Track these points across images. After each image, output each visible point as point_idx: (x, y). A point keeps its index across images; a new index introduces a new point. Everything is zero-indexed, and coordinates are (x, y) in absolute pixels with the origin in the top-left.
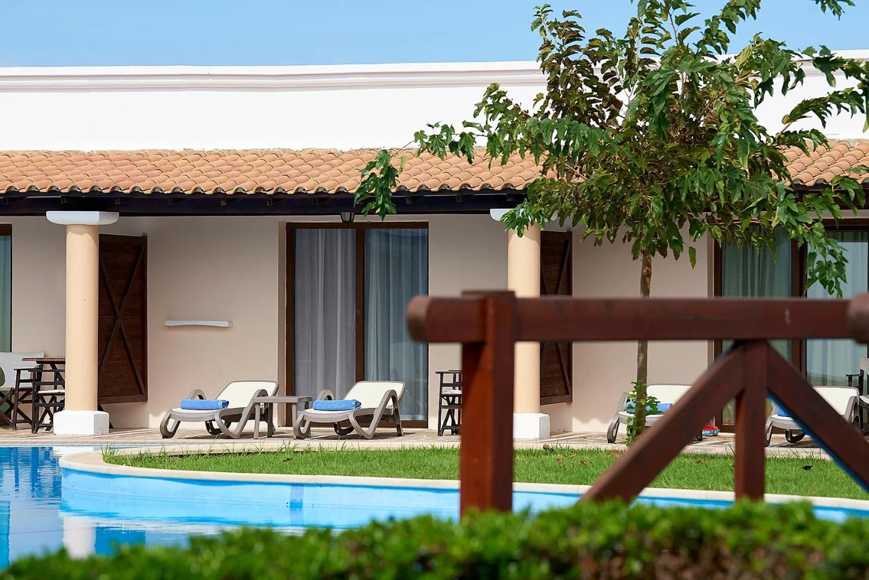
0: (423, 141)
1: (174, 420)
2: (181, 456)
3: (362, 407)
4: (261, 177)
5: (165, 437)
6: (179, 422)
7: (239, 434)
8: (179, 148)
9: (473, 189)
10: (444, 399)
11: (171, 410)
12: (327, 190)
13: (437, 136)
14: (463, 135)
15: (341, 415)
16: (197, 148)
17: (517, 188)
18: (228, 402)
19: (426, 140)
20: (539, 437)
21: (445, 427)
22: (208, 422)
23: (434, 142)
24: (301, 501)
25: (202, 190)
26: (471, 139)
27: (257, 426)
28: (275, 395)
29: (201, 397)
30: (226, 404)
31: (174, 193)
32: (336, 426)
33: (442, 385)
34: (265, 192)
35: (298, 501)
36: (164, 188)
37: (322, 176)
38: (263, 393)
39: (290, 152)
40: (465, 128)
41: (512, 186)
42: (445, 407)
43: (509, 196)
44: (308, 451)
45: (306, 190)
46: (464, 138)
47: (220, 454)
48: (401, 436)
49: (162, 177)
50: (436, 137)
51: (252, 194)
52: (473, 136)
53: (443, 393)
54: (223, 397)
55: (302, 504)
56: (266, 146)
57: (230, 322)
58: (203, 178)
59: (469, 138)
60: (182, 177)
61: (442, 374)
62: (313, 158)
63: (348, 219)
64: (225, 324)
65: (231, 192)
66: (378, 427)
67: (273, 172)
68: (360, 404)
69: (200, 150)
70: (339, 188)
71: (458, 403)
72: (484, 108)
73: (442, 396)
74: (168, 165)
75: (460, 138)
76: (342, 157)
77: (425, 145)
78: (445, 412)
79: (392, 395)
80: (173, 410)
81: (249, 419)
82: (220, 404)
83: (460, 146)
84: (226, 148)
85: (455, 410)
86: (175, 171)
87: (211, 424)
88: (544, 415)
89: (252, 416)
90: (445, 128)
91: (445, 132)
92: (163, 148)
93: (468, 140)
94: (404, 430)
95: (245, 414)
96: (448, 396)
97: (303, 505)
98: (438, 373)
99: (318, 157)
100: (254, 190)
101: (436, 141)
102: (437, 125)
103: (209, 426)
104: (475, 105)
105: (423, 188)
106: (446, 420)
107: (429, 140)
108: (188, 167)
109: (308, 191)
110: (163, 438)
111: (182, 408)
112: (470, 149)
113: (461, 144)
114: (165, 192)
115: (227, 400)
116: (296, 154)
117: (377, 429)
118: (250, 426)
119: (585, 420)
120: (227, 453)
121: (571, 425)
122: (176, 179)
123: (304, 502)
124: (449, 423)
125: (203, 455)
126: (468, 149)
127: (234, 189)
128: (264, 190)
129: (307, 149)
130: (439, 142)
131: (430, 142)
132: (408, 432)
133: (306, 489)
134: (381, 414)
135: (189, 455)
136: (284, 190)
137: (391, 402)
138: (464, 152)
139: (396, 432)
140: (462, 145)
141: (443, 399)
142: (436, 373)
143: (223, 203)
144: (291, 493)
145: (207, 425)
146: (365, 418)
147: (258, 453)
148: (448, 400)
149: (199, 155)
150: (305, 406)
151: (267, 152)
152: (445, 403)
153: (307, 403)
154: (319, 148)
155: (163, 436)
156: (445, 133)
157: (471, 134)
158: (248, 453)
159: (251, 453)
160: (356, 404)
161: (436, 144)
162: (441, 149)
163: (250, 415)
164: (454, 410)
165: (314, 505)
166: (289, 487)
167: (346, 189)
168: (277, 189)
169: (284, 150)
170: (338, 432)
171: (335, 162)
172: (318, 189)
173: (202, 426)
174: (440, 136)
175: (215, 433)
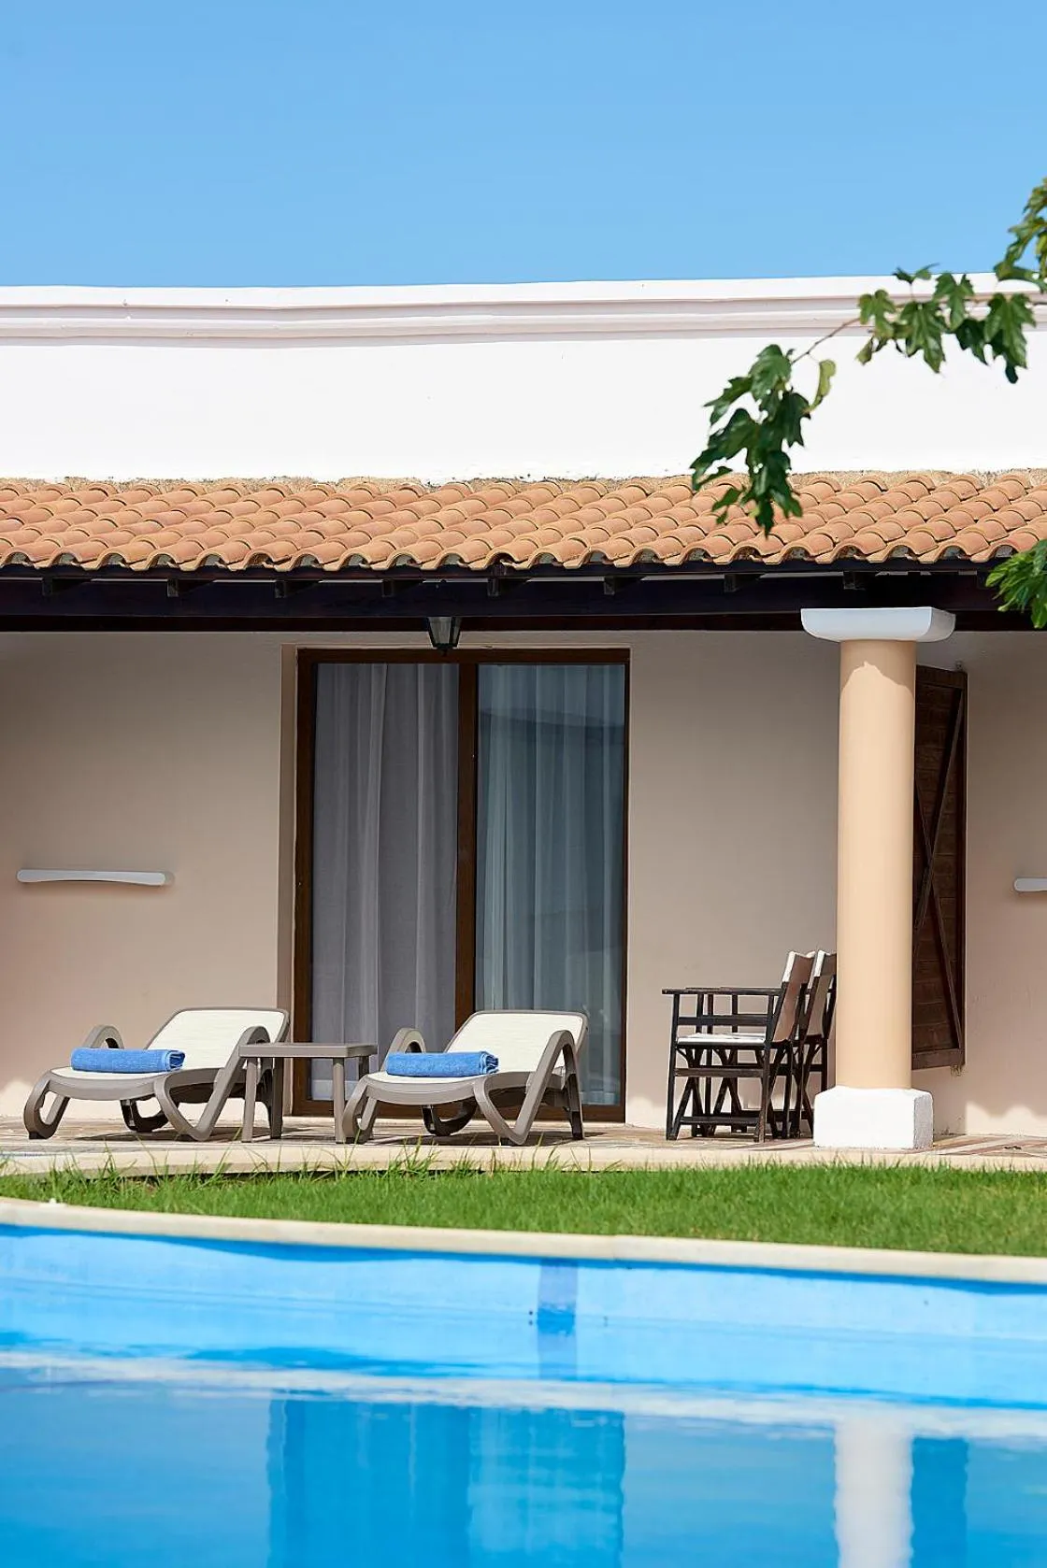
0: (884, 320)
1: (55, 1096)
2: (152, 1179)
3: (502, 1068)
4: (256, 534)
5: (34, 1135)
6: (66, 1101)
7: (208, 1129)
8: (53, 475)
9: (765, 560)
10: (682, 1054)
11: (50, 1072)
12: (419, 561)
13: (924, 305)
14: (997, 302)
15: (455, 1088)
16: (96, 474)
17: (870, 559)
18: (183, 1056)
19: (891, 317)
20: (912, 1146)
21: (682, 1119)
22: (128, 1104)
23: (915, 323)
24: (572, 1307)
25: (123, 561)
26: (1021, 314)
27: (249, 1113)
28: (282, 1040)
29: (112, 1044)
30: (178, 1058)
31: (55, 568)
32: (426, 1113)
33: (678, 1021)
34: (271, 566)
35: (560, 1308)
36: (34, 556)
37: (398, 533)
38: (259, 1035)
39: (312, 485)
40: (1003, 283)
41: (859, 552)
42: (682, 1072)
43: (848, 577)
44: (464, 1171)
45: (369, 561)
46: (1000, 310)
47: (247, 1174)
48: (582, 1139)
49: (23, 532)
50: (920, 308)
51: (242, 570)
52: (1028, 306)
53: (680, 1040)
54: (166, 1042)
55: (573, 1316)
56: (255, 472)
57: (169, 875)
58: (118, 535)
59: (1012, 310)
60: (71, 533)
61: (677, 994)
62: (366, 495)
63: (445, 640)
64: (157, 879)
65: (191, 566)
66: (536, 1119)
67: (280, 524)
68: (497, 1064)
69: (103, 480)
70: (446, 558)
71: (705, 1064)
72: (1035, 239)
73: (676, 1046)
74: (34, 510)
75: (988, 310)
76: (437, 494)
77: (890, 330)
78: (681, 1082)
79: (564, 1045)
80: (54, 1071)
81: (231, 1096)
82: (166, 1059)
83: (989, 335)
84: (164, 475)
85: (701, 1078)
86: (52, 522)
87: (135, 1107)
88: (925, 1093)
89: (237, 1090)
90: (945, 282)
91: (947, 293)
92: (18, 476)
93: (1009, 315)
94: (587, 1126)
95: (220, 1085)
96: (688, 1046)
97: (578, 1320)
98: (669, 992)
99: (376, 496)
100: (246, 561)
101: (920, 321)
102: (924, 274)
103: (129, 1111)
104: (1010, 231)
105: (646, 558)
106: (683, 1104)
107: (902, 318)
108: (80, 513)
109: (372, 563)
110: (31, 1138)
111: (74, 1069)
112: (1017, 340)
113: (991, 326)
114: (37, 566)
115: (181, 1051)
116: (325, 490)
117: (534, 1123)
118: (233, 1112)
119: (996, 1107)
120: (263, 1174)
121: (962, 1119)
122: (60, 537)
123: (579, 1312)
124: (689, 1112)
125: (205, 1177)
126: (1012, 341)
127: (199, 560)
128: (269, 561)
129: (351, 480)
130: (929, 324)
131: (904, 322)
132: (596, 1131)
133: (583, 1274)
134: (542, 1087)
135: (171, 1176)
136: (316, 561)
137: (561, 1061)
138: (999, 349)
139: (571, 1130)
140: (994, 330)
141: (677, 1052)
142: (664, 992)
143: (172, 592)
144: (542, 1287)
145: (125, 1109)
146: (508, 1096)
147: (340, 1173)
148: (688, 1056)
149: (102, 490)
150: (360, 1067)
151: (256, 486)
152: (682, 1062)
153: (365, 1060)
154: (379, 476)
155: (30, 1133)
156: (946, 298)
157: (1021, 299)
158: (316, 1174)
159: (323, 1173)
160: (488, 1063)
161: (920, 328)
162: (932, 343)
163: (232, 1085)
164: (698, 1079)
165: (610, 1322)
166: (535, 1271)
167: (461, 560)
168: (300, 559)
169: (297, 481)
170: (433, 1128)
171: (420, 505)
172: (395, 560)
173: (113, 1111)
174: (930, 307)
175: (144, 1128)
